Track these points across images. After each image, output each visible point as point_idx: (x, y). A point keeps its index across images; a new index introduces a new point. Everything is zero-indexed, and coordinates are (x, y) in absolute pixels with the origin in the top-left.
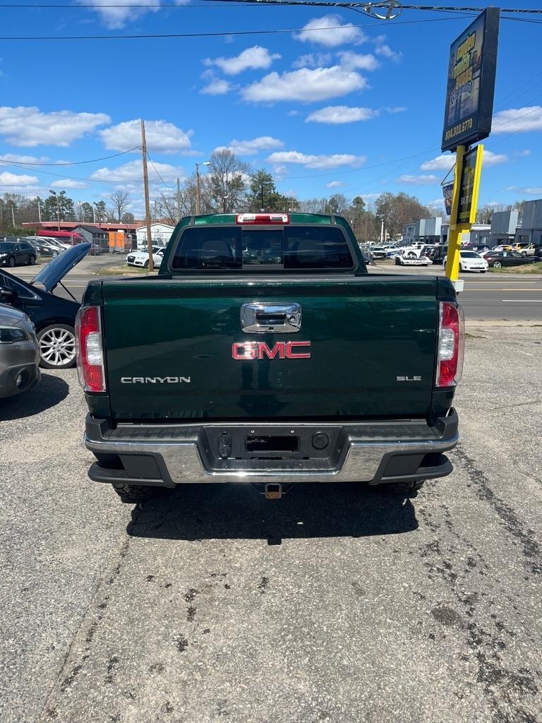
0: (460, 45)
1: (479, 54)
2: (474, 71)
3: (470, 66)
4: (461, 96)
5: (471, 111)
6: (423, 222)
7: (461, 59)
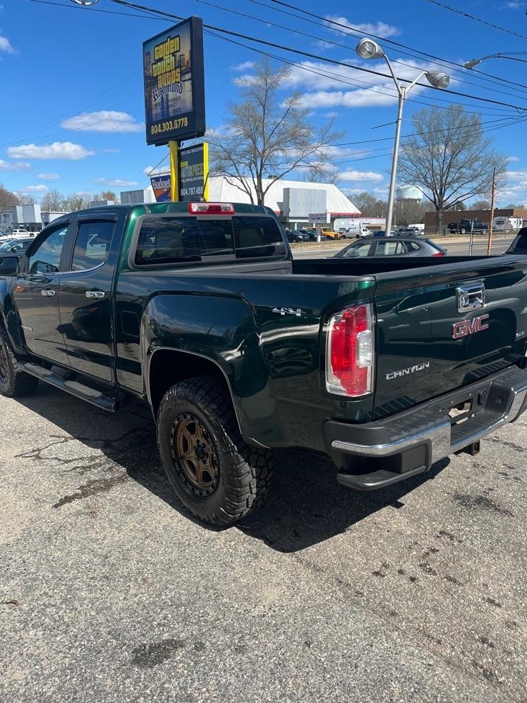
0: (158, 46)
1: (187, 57)
2: (182, 74)
3: (176, 68)
4: (167, 95)
5: (184, 111)
6: (19, 209)
7: (161, 60)
